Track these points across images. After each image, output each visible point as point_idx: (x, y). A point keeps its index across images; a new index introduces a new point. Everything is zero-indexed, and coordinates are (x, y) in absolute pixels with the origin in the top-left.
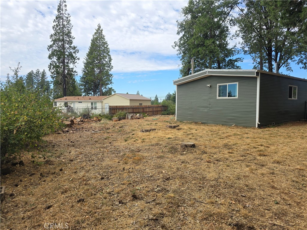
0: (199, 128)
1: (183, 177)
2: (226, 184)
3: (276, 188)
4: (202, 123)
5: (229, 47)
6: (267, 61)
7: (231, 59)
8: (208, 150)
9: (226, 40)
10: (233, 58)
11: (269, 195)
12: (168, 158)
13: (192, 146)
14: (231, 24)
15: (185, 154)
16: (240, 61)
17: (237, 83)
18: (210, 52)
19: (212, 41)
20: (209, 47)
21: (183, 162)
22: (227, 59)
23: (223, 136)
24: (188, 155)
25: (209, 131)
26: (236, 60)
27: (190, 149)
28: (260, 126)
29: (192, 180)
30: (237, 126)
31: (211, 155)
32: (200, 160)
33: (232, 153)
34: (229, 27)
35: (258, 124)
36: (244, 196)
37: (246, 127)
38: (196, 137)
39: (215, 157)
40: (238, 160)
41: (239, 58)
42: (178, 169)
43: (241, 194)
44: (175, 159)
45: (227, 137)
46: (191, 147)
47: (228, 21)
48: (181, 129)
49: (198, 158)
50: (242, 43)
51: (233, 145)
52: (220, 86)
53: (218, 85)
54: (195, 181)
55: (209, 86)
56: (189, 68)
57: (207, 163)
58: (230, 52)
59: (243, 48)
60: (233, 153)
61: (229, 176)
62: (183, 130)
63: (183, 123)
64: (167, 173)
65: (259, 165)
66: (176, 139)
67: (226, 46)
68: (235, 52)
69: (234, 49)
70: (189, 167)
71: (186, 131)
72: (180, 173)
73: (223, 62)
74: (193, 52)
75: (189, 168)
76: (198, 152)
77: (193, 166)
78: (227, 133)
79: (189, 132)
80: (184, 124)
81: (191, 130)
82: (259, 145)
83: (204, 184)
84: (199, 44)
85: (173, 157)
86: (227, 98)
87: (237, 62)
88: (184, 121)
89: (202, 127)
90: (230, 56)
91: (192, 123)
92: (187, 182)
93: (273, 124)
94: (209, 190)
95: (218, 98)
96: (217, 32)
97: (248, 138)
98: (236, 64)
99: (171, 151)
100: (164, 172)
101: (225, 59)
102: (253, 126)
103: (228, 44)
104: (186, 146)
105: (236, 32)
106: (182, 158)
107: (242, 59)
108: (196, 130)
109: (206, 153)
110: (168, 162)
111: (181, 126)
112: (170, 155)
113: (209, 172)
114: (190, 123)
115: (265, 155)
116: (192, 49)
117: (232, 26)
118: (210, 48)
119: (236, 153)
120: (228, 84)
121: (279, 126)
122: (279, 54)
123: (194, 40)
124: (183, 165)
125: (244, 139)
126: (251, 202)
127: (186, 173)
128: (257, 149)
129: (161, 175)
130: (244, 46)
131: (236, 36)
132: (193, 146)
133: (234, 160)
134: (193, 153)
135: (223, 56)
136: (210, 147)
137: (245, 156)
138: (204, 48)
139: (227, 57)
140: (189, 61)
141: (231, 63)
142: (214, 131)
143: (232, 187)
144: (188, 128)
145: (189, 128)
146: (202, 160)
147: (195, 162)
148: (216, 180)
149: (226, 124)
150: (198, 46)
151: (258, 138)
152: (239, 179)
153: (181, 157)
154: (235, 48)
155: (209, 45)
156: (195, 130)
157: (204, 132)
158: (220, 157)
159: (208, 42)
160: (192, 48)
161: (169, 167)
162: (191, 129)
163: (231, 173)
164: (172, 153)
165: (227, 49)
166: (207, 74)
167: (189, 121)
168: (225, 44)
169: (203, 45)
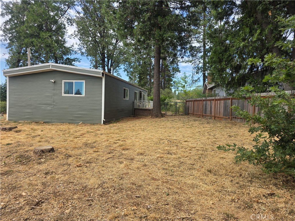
0: (45, 128)
1: (58, 194)
2: (113, 188)
3: (156, 179)
4: (44, 122)
5: (67, 45)
6: (101, 66)
7: (68, 58)
8: (70, 152)
9: (64, 38)
10: (71, 57)
11: (157, 188)
12: (19, 172)
13: (50, 150)
14: (68, 23)
15: (44, 162)
16: (77, 62)
17: (84, 81)
18: (47, 46)
19: (49, 35)
20: (45, 40)
21: (46, 174)
22: (65, 57)
23: (78, 135)
24: (48, 163)
25: (58, 131)
26: (74, 60)
27: (49, 154)
28: (105, 123)
29: (72, 194)
30: (85, 124)
31: (78, 157)
32: (67, 166)
33: (97, 152)
34: (67, 25)
35: (103, 120)
36: (139, 197)
37: (94, 124)
38: (46, 139)
39: (83, 159)
40: (108, 159)
41: (76, 58)
42: (43, 184)
43: (135, 196)
44: (30, 171)
45: (81, 135)
46: (49, 152)
47: (65, 19)
48: (20, 131)
49: (64, 165)
50: (79, 44)
51: (94, 143)
52: (65, 83)
53: (63, 81)
54: (77, 196)
55: (53, 81)
56: (19, 59)
57: (78, 168)
58: (68, 51)
59: (80, 49)
60: (99, 152)
61: (111, 177)
62: (25, 132)
63: (20, 123)
64: (29, 194)
65: (128, 159)
66: (19, 144)
67: (64, 44)
68: (73, 52)
69: (71, 49)
70: (58, 179)
71: (30, 133)
72: (50, 190)
73: (61, 60)
74: (26, 42)
75: (60, 180)
76: (62, 157)
77: (63, 175)
78: (79, 131)
79: (33, 134)
80: (21, 125)
81: (35, 132)
82: (117, 140)
83: (90, 195)
84: (33, 35)
85: (27, 169)
86: (74, 95)
87: (75, 61)
88: (20, 121)
89: (48, 127)
90: (68, 55)
91: (31, 122)
92: (67, 200)
93: (114, 120)
94: (102, 202)
95: (63, 95)
96: (53, 26)
97: (102, 134)
98: (74, 64)
99: (21, 161)
100: (24, 194)
101: (63, 57)
102: (99, 123)
103: (65, 42)
104: (43, 151)
105: (75, 32)
106: (42, 167)
107: (79, 59)
108: (42, 131)
109: (71, 156)
110: (24, 177)
111: (19, 128)
112: (21, 168)
113: (87, 178)
114: (29, 123)
115: (127, 149)
116: (23, 38)
117: (69, 25)
118: (47, 41)
119: (101, 150)
120: (74, 81)
121: (118, 121)
122: (110, 60)
123: (27, 28)
124: (49, 177)
125: (99, 136)
126: (148, 201)
127: (59, 187)
128: (118, 144)
129: (22, 200)
130: (81, 48)
131: (75, 36)
132: (52, 150)
133: (104, 158)
134: (54, 159)
135: (60, 53)
136: (72, 149)
137: (112, 153)
138: (40, 40)
139: (65, 54)
140: (19, 51)
141: (69, 62)
142: (64, 130)
143: (122, 189)
144: (30, 129)
145: (32, 129)
146: (70, 165)
147: (62, 170)
148: (100, 186)
149: (72, 122)
150: (32, 36)
151: (111, 133)
152: (122, 178)
153: (40, 167)
154: (72, 47)
155: (45, 38)
156: (40, 131)
157: (53, 132)
158: (89, 158)
159: (44, 35)
160: (24, 36)
161: (30, 184)
162: (35, 130)
163: (110, 174)
164: (23, 164)
165: (65, 47)
166: (51, 68)
167: (27, 121)
168: (62, 41)
169: (38, 36)
